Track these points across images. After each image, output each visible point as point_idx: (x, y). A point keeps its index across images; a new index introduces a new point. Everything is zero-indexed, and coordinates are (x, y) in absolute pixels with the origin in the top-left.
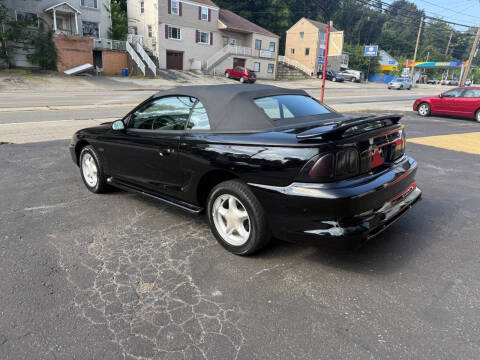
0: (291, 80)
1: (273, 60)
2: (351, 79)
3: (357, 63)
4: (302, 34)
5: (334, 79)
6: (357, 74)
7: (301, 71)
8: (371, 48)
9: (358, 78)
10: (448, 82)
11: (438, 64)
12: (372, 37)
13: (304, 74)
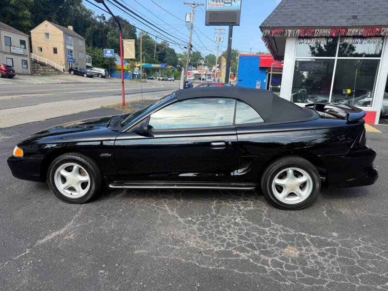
0: (43, 75)
1: (26, 56)
2: (98, 75)
3: (98, 63)
4: (47, 35)
5: (85, 75)
6: (102, 71)
7: (53, 68)
8: (109, 51)
9: (104, 74)
10: (161, 78)
11: (153, 65)
12: (101, 42)
13: (57, 70)
